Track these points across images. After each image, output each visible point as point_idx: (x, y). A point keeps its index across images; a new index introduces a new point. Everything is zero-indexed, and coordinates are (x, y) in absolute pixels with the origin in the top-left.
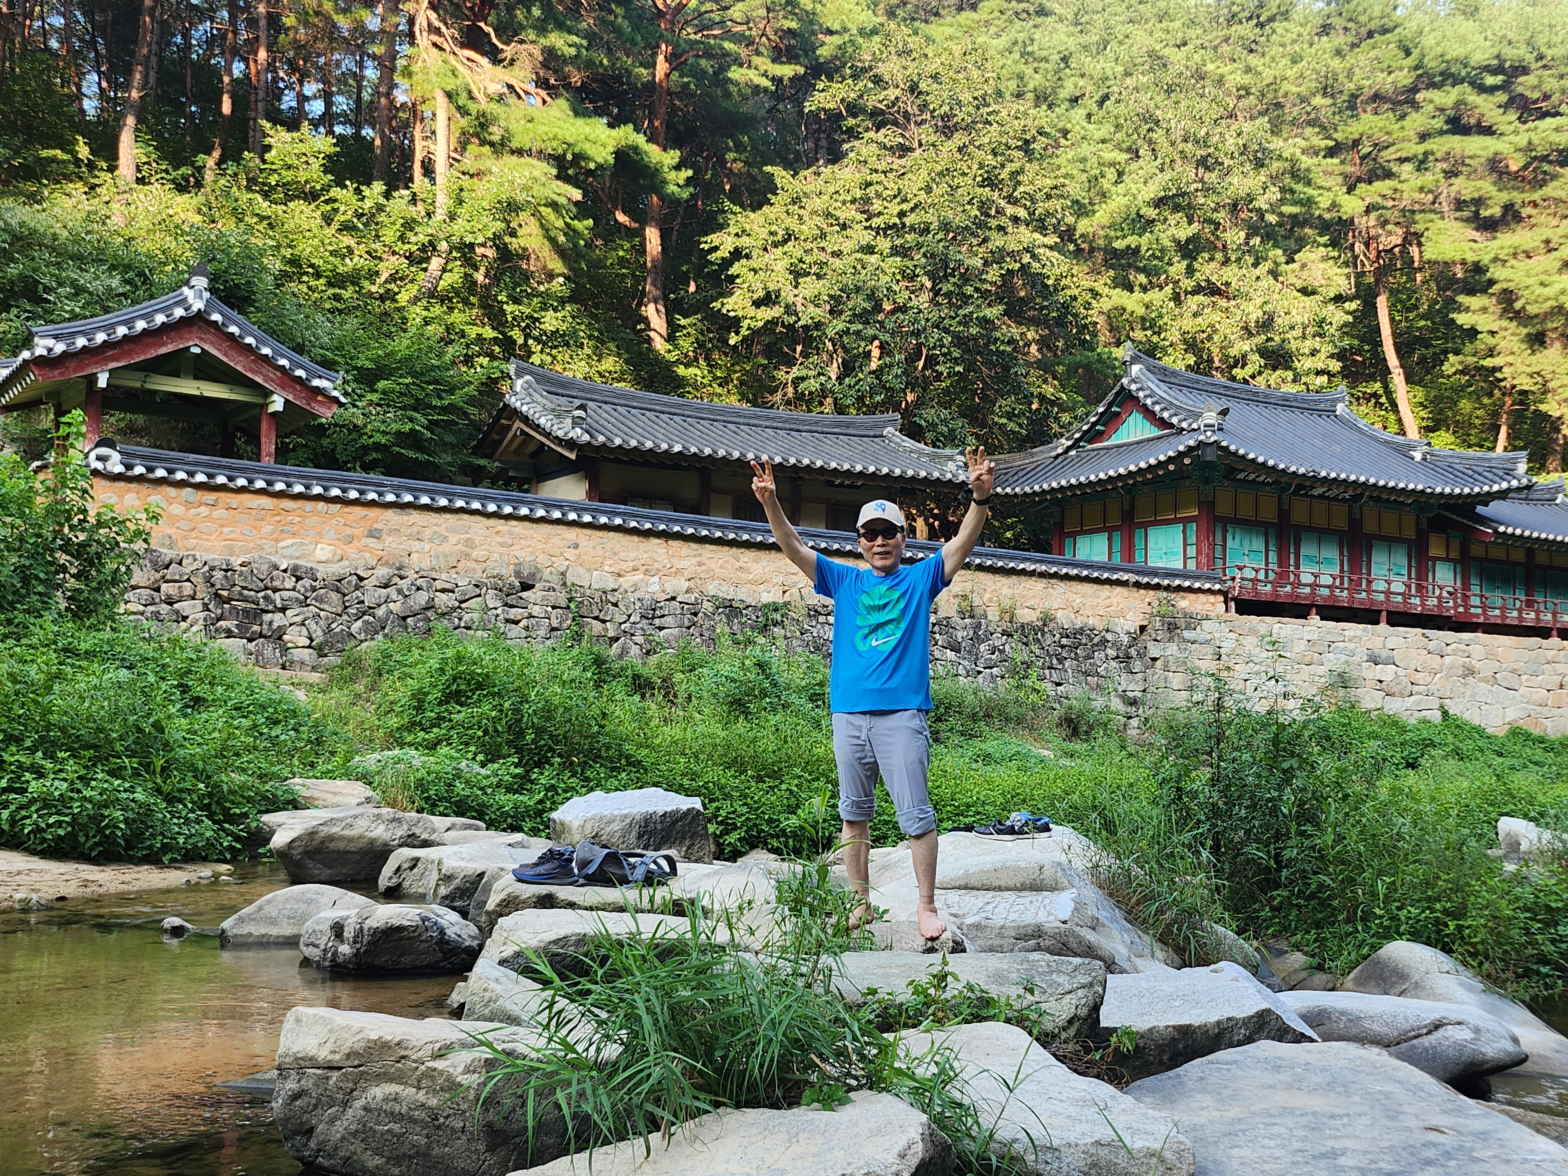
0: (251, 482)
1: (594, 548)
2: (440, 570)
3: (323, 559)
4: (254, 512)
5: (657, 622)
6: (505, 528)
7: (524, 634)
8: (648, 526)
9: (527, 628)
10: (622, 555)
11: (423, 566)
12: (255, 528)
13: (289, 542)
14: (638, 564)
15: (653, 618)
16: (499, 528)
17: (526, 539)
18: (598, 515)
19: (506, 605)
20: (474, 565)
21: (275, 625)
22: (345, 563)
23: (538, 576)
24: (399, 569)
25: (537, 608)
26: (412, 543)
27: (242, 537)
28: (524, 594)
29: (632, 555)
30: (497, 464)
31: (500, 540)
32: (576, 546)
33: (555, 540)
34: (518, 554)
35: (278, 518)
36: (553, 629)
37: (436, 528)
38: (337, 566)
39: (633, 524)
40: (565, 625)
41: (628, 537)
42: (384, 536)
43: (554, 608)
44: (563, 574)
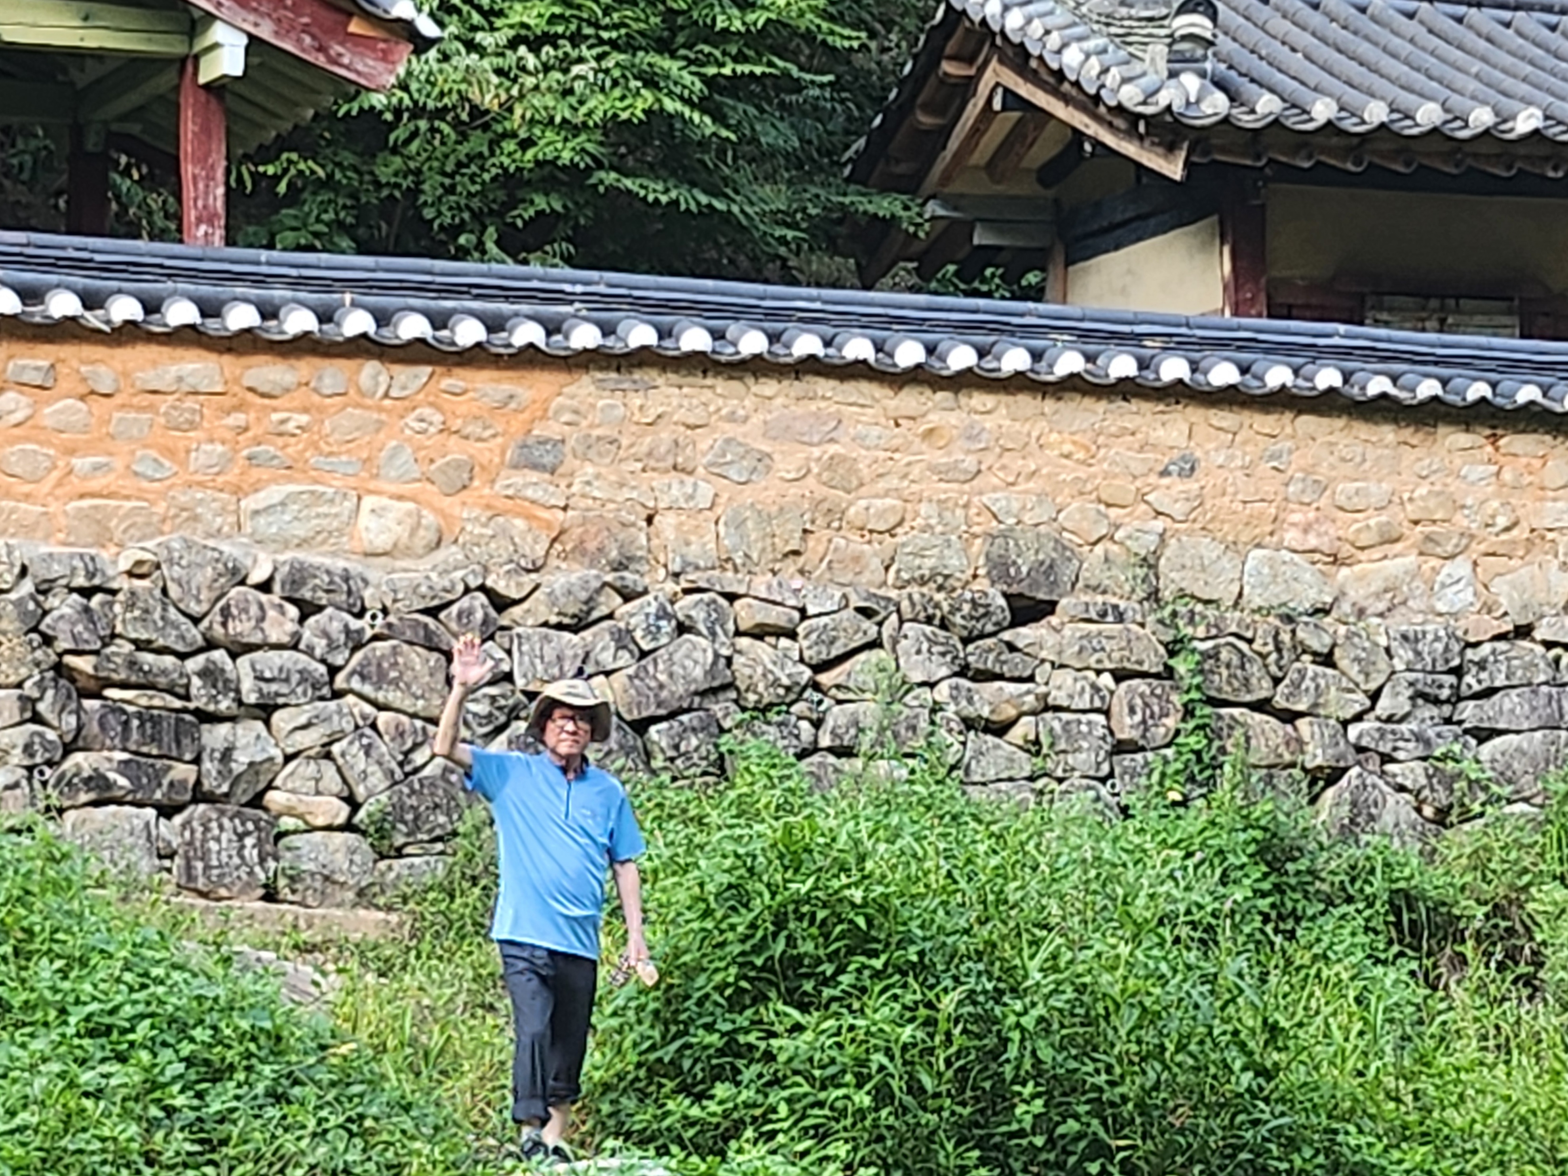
0: (152, 307)
1: (1248, 471)
2: (749, 567)
3: (382, 542)
4: (164, 404)
5: (1469, 711)
6: (953, 418)
7: (1026, 765)
8: (1428, 388)
9: (1034, 747)
10: (1344, 489)
11: (693, 552)
12: (170, 453)
13: (274, 493)
14: (1398, 516)
15: (1457, 698)
16: (934, 418)
17: (1023, 451)
18: (1260, 361)
19: (963, 672)
20: (857, 544)
21: (241, 760)
22: (450, 553)
23: (1066, 574)
24: (619, 566)
25: (1064, 677)
26: (658, 481)
27: (129, 485)
28: (1024, 635)
29: (1378, 490)
30: (933, 208)
31: (941, 458)
32: (1190, 469)
33: (1119, 450)
34: (999, 501)
35: (238, 419)
36: (1121, 748)
37: (731, 430)
38: (425, 564)
39: (1378, 385)
40: (1159, 733)
41: (1363, 430)
42: (570, 463)
43: (1120, 676)
44: (1150, 563)
